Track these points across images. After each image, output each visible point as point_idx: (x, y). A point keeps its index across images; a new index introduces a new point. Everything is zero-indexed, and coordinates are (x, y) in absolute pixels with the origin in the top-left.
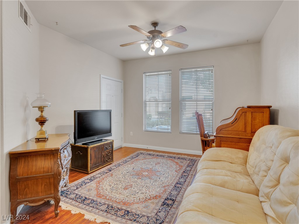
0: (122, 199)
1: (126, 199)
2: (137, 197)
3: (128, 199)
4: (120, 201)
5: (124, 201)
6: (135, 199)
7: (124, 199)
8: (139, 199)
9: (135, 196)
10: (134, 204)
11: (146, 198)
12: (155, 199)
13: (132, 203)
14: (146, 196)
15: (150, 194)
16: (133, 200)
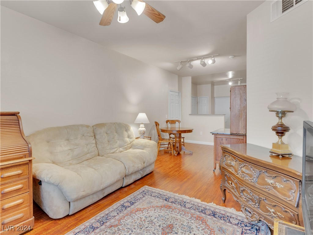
0: (173, 213)
1: (169, 212)
2: (157, 213)
3: (167, 212)
4: (174, 210)
5: (171, 210)
6: (159, 211)
7: (171, 213)
8: (155, 210)
9: (159, 214)
10: (161, 206)
11: (148, 211)
12: (138, 209)
13: (162, 208)
14: (147, 212)
15: (142, 214)
16: (162, 210)
